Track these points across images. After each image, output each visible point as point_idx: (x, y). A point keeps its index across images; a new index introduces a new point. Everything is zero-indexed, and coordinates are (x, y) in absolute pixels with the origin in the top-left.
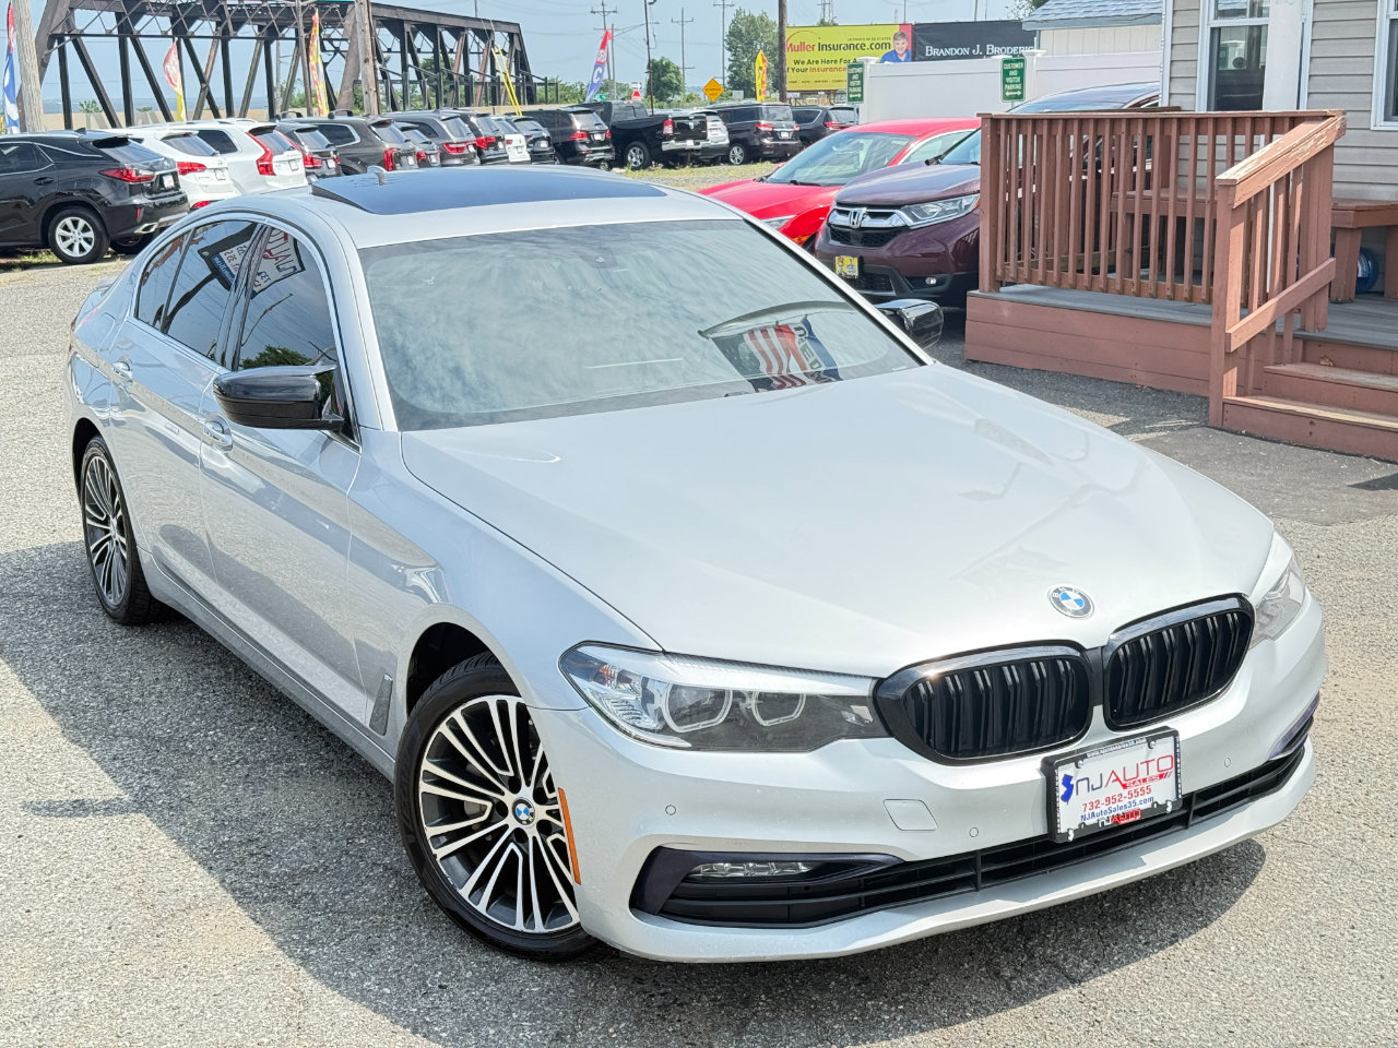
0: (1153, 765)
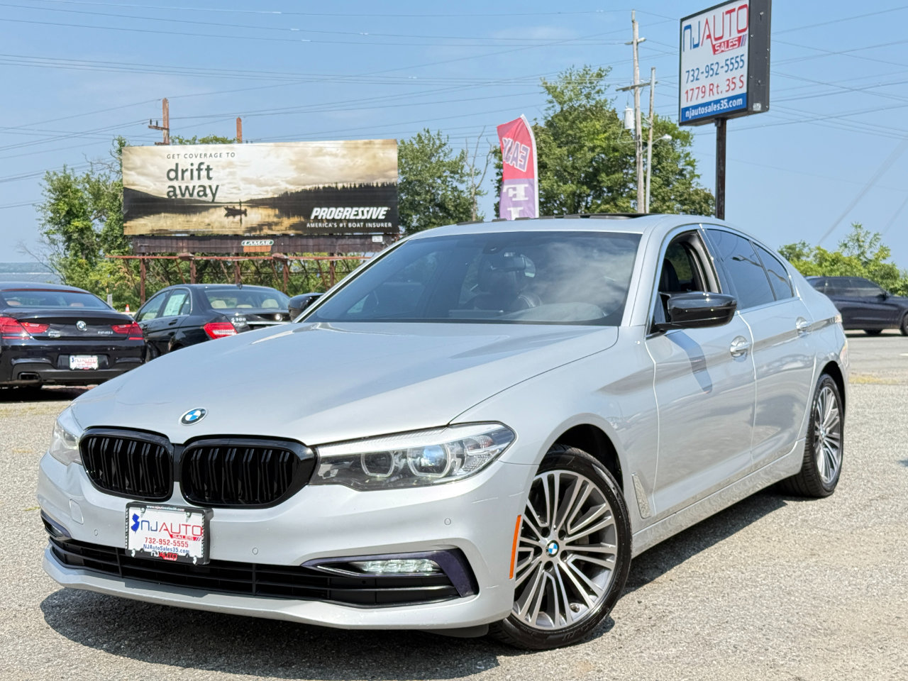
0: (189, 529)
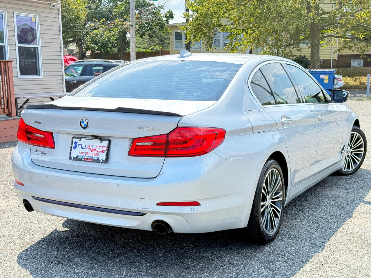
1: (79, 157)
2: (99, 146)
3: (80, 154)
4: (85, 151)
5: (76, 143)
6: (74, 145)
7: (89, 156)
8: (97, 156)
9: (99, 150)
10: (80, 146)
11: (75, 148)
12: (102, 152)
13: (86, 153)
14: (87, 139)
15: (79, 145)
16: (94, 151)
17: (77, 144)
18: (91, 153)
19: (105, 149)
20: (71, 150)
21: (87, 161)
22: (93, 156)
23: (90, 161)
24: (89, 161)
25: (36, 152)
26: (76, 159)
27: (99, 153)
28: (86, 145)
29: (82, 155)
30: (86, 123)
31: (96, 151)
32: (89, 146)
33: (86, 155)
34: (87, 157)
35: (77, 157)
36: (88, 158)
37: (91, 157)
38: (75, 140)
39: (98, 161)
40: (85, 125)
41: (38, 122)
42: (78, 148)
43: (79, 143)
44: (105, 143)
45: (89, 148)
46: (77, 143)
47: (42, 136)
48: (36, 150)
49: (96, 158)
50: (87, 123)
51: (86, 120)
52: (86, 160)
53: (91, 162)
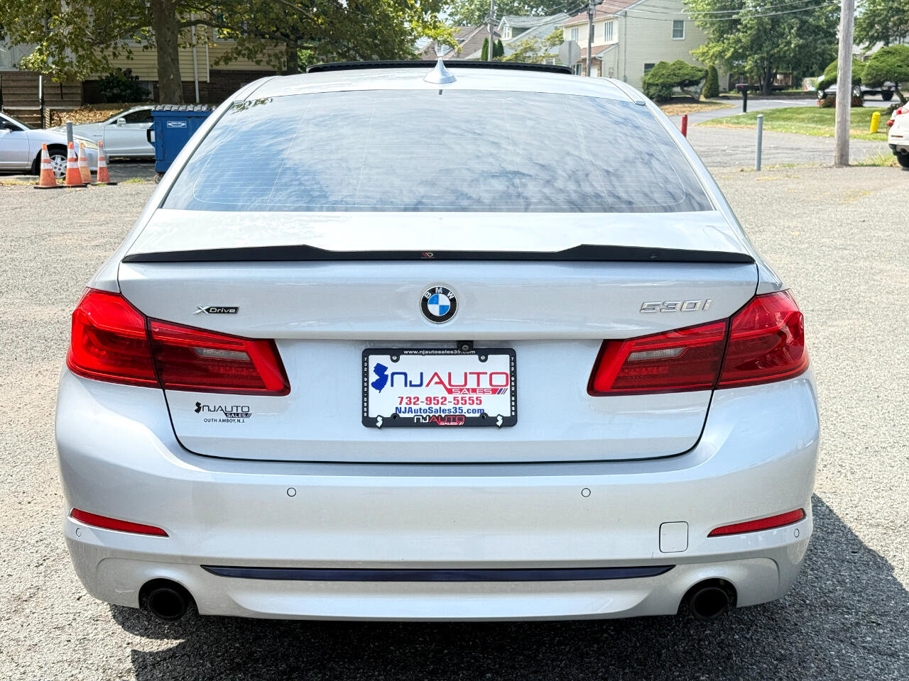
1: (402, 415)
2: (478, 374)
3: (403, 406)
4: (422, 393)
5: (380, 369)
6: (373, 377)
7: (443, 407)
8: (475, 407)
9: (481, 386)
10: (399, 379)
11: (379, 385)
12: (494, 391)
13: (429, 400)
14: (427, 352)
15: (393, 374)
16: (461, 390)
17: (388, 373)
18: (450, 397)
19: (500, 380)
20: (365, 394)
21: (442, 424)
22: (460, 405)
23: (456, 424)
24: (452, 424)
25: (198, 411)
26: (394, 422)
27: (483, 397)
28: (422, 374)
29: (414, 407)
30: (448, 303)
31: (468, 390)
32: (436, 374)
33: (432, 405)
34: (437, 411)
35: (395, 416)
36: (443, 415)
37: (453, 410)
38: (374, 360)
39: (484, 421)
40: (442, 308)
41: (226, 308)
42: (392, 385)
43: (391, 367)
44: (499, 363)
45: (436, 383)
46: (385, 369)
47: (243, 356)
48: (198, 404)
49: (474, 411)
50: (453, 301)
51: (445, 292)
52: (434, 423)
53: (458, 426)
